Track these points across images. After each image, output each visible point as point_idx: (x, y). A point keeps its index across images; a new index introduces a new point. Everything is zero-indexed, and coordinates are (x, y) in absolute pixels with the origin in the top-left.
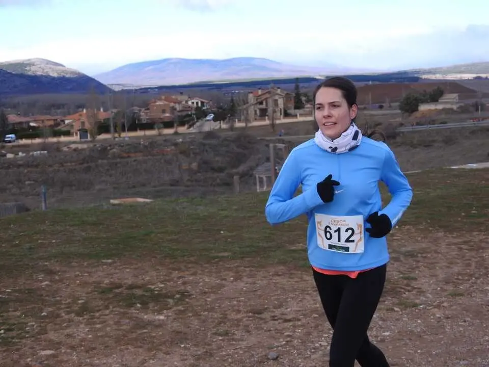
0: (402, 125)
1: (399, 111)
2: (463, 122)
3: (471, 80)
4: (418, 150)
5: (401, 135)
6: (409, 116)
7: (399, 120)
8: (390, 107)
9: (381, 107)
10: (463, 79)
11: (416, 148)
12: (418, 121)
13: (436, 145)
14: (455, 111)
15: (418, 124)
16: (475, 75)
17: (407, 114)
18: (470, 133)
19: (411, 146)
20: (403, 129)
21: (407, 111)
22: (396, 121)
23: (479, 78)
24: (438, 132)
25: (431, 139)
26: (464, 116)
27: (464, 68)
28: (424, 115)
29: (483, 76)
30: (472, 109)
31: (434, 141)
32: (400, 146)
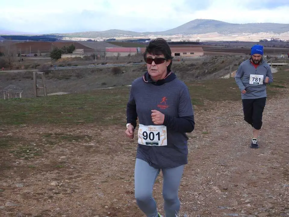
0: (51, 66)
1: (50, 58)
2: (87, 65)
3: (86, 41)
4: (61, 81)
5: (52, 72)
6: (56, 61)
7: (50, 63)
8: (41, 55)
9: (36, 55)
10: (82, 40)
11: (61, 80)
12: (61, 64)
13: (72, 78)
14: (82, 59)
15: (60, 66)
16: (88, 39)
17: (55, 59)
18: (91, 72)
19: (58, 79)
20: (53, 69)
21: (54, 58)
22: (48, 64)
23: (90, 40)
24: (73, 70)
25: (69, 75)
26: (87, 62)
27: (82, 34)
28: (64, 61)
29: (93, 39)
30: (91, 58)
31: (71, 76)
32: (51, 78)
